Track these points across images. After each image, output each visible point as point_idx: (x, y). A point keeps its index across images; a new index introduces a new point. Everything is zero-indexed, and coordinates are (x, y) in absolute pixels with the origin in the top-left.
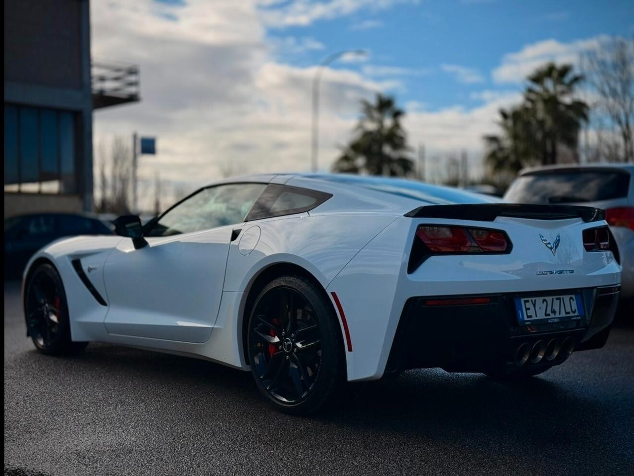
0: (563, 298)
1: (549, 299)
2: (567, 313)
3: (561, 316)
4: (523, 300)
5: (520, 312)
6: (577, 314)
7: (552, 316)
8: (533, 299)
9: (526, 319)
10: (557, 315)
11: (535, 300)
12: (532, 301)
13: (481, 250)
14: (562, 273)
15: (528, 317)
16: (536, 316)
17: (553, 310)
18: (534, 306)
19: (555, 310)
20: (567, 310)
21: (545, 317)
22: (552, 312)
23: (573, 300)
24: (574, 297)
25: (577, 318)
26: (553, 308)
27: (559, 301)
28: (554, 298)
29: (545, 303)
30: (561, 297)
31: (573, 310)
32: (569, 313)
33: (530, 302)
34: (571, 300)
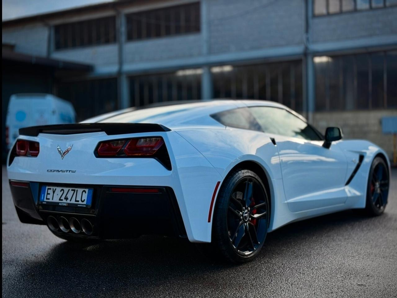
0: (77, 190)
2: (76, 201)
3: (71, 202)
4: (47, 188)
5: (43, 195)
6: (85, 203)
7: (64, 201)
8: (54, 188)
9: (45, 200)
10: (68, 201)
11: (56, 189)
12: (53, 189)
15: (47, 199)
16: (52, 199)
17: (66, 197)
18: (54, 192)
19: (68, 198)
20: (77, 199)
21: (58, 201)
22: (65, 198)
23: (85, 193)
24: (87, 190)
25: (83, 206)
26: (67, 196)
27: (73, 192)
28: (71, 189)
29: (62, 191)
30: (76, 189)
31: (83, 200)
32: (78, 201)
33: (52, 189)
34: (84, 193)
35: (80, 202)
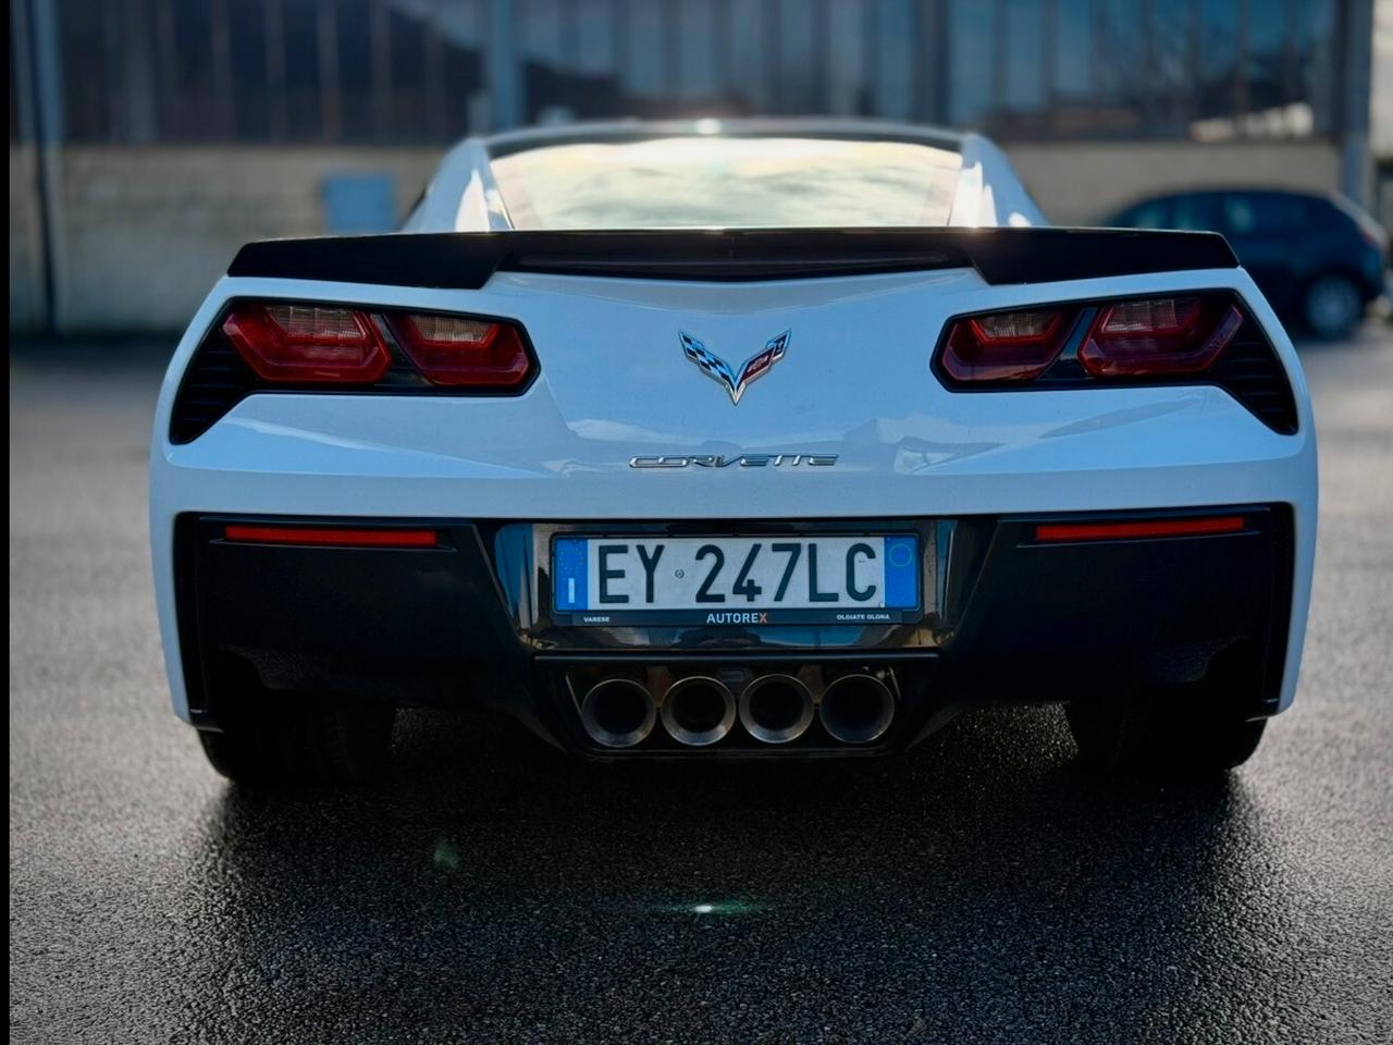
0: (813, 548)
1: (735, 549)
2: (814, 595)
3: (785, 604)
4: (594, 546)
5: (572, 582)
6: (878, 600)
7: (740, 602)
8: (650, 545)
9: (594, 602)
10: (765, 601)
11: (659, 549)
12: (641, 549)
13: (427, 383)
14: (763, 464)
15: (604, 598)
16: (650, 599)
17: (745, 584)
18: (650, 565)
19: (757, 584)
20: (823, 588)
21: (691, 603)
22: (738, 589)
23: (871, 554)
24: (877, 544)
25: (870, 617)
26: (750, 576)
27: (787, 555)
28: (767, 543)
29: (711, 559)
30: (805, 542)
31: (861, 587)
32: (834, 597)
33: (634, 552)
34: (860, 556)
35: (846, 601)
